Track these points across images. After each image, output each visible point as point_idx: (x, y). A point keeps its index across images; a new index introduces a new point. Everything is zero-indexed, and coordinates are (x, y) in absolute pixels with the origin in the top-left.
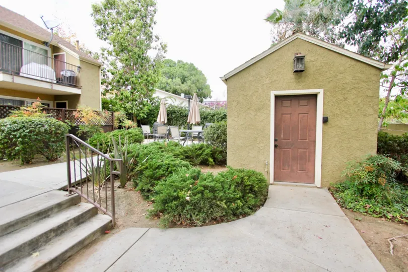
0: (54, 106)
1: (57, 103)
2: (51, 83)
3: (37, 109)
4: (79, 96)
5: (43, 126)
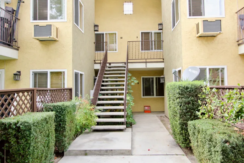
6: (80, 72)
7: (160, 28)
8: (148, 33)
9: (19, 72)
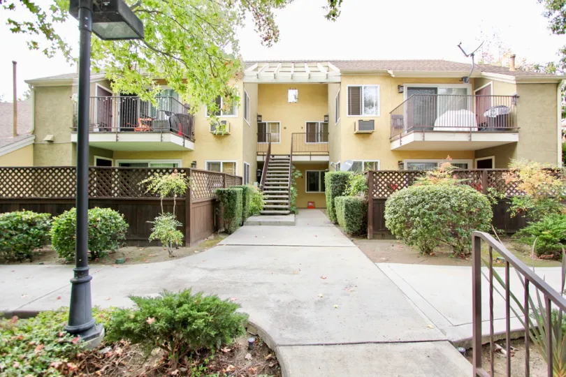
0: (474, 167)
1: (478, 162)
2: (469, 132)
3: (446, 173)
4: (514, 145)
5: (449, 200)
6: (248, 164)
7: (326, 119)
8: (314, 123)
9: (195, 162)
